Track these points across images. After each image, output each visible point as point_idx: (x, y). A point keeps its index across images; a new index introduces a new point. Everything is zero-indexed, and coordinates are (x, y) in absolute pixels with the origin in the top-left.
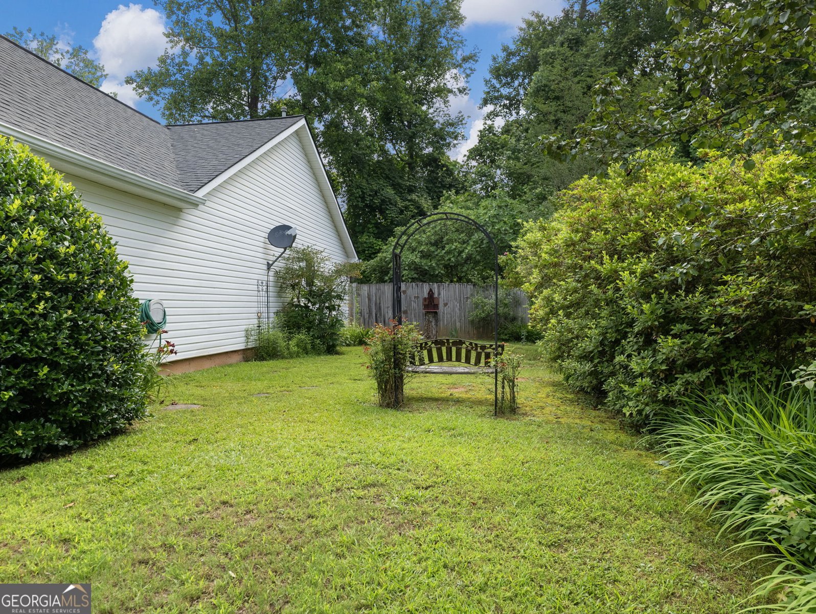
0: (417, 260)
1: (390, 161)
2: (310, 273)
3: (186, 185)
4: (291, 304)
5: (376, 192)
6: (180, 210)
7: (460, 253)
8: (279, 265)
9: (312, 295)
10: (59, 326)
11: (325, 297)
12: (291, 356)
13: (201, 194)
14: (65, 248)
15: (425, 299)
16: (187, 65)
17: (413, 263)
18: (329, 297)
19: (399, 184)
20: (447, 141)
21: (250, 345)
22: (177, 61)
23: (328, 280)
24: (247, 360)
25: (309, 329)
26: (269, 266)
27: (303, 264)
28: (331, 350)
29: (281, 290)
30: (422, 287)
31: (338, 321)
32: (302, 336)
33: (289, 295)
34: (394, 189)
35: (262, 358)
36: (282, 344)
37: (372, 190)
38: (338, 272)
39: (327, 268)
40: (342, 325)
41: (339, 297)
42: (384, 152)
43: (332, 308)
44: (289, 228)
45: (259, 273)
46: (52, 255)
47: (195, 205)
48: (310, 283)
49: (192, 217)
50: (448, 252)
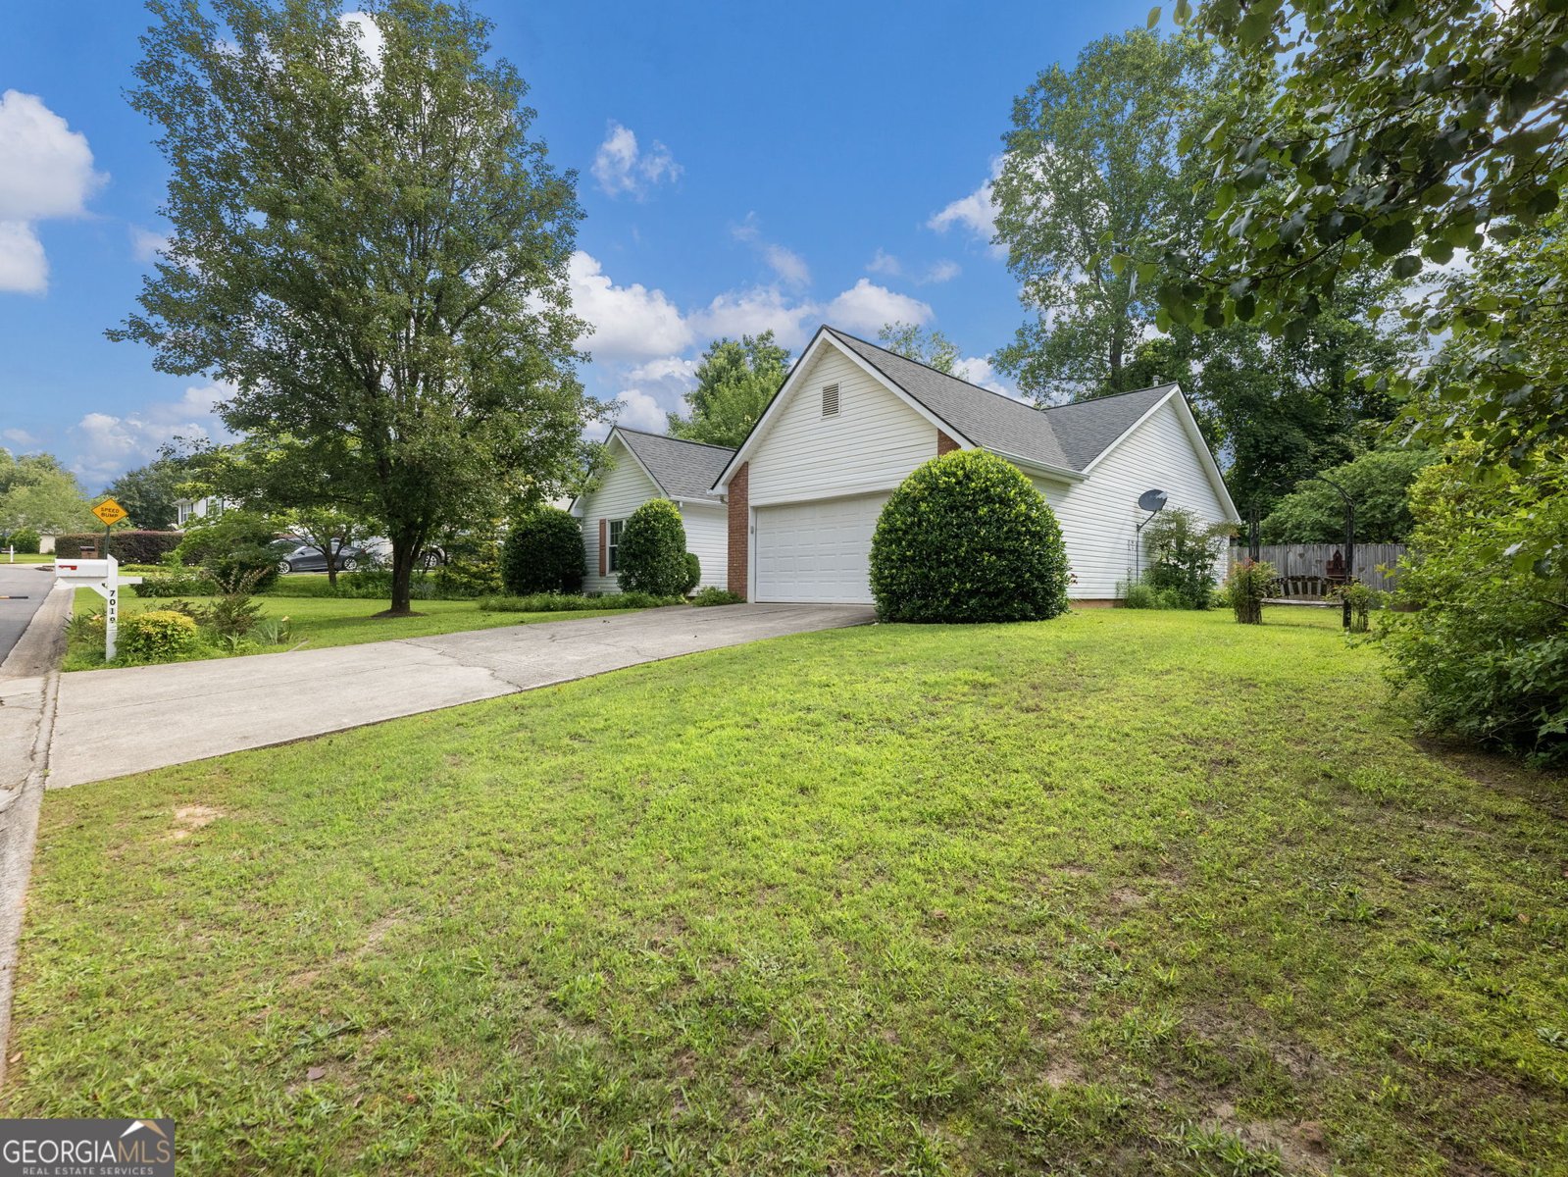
0: (1324, 519)
1: (1300, 398)
2: (1181, 534)
3: (1075, 466)
4: (1160, 564)
5: (1276, 438)
6: (1069, 485)
7: (1390, 507)
8: (1150, 526)
9: (1181, 554)
10: (1033, 553)
11: (1197, 557)
12: (1159, 607)
13: (1085, 471)
14: (1034, 514)
15: (1329, 562)
16: (1044, 331)
17: (1317, 522)
18: (1201, 555)
19: (1313, 425)
20: (1399, 356)
21: (1121, 597)
22: (1035, 330)
23: (1202, 539)
24: (1116, 607)
25: (1178, 586)
26: (1139, 528)
27: (1173, 526)
28: (1201, 606)
29: (1150, 550)
30: (1327, 549)
31: (1210, 579)
32: (1171, 591)
33: (1159, 555)
34: (1305, 431)
35: (1131, 607)
36: (1150, 597)
37: (1269, 437)
38: (1212, 532)
39: (1199, 527)
40: (1215, 584)
41: (1213, 556)
42: (1290, 384)
43: (1204, 567)
44: (1160, 492)
45: (1130, 533)
46: (1028, 517)
47: (1081, 481)
48: (1180, 543)
49: (1079, 490)
50: (1373, 507)
